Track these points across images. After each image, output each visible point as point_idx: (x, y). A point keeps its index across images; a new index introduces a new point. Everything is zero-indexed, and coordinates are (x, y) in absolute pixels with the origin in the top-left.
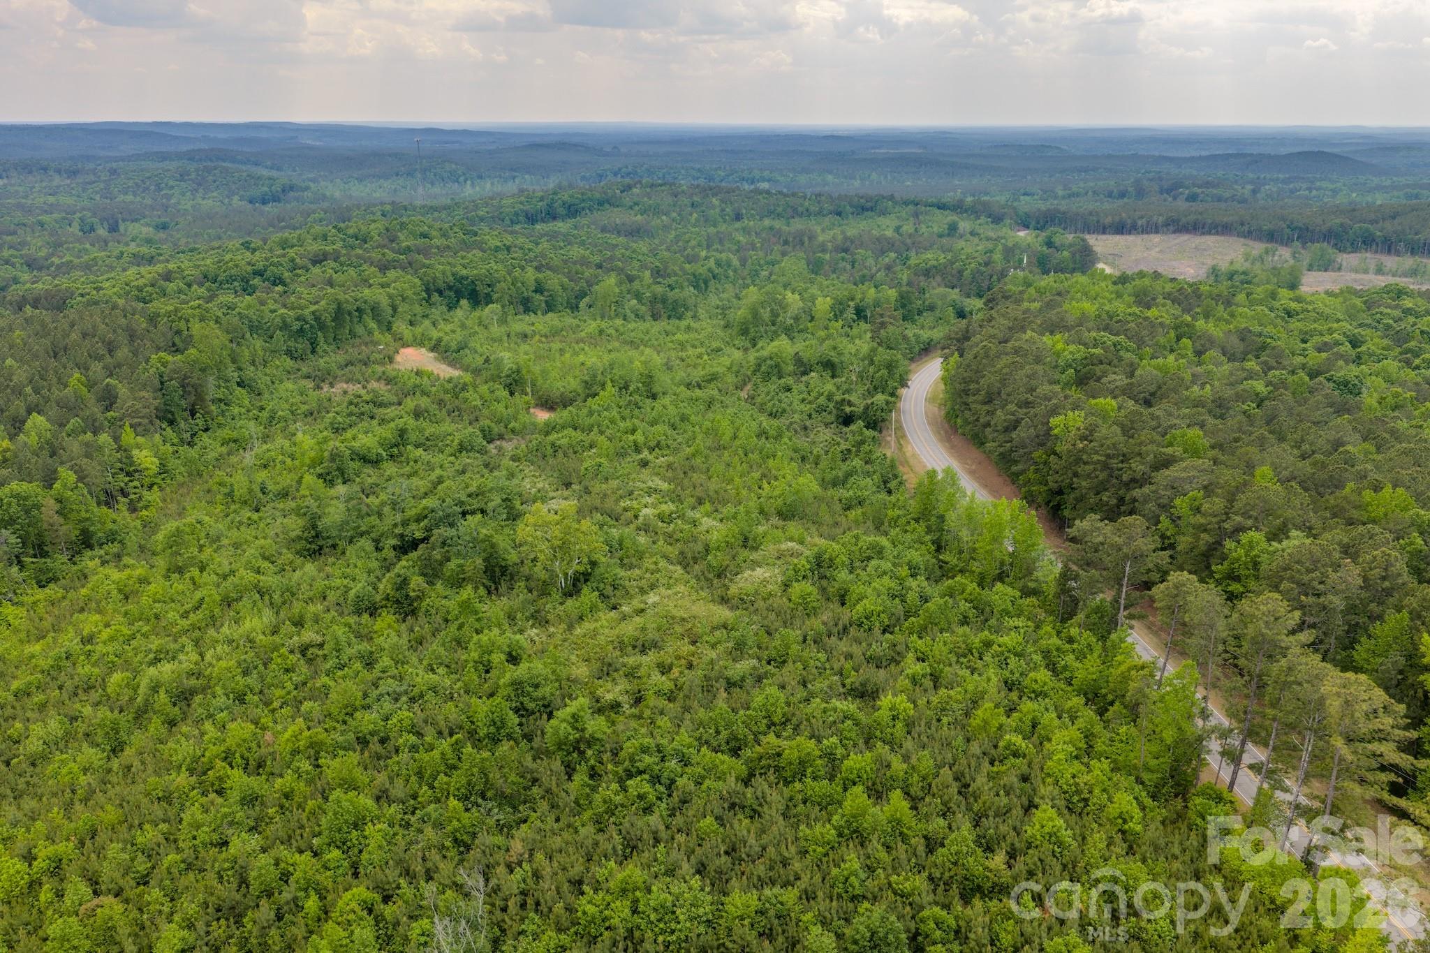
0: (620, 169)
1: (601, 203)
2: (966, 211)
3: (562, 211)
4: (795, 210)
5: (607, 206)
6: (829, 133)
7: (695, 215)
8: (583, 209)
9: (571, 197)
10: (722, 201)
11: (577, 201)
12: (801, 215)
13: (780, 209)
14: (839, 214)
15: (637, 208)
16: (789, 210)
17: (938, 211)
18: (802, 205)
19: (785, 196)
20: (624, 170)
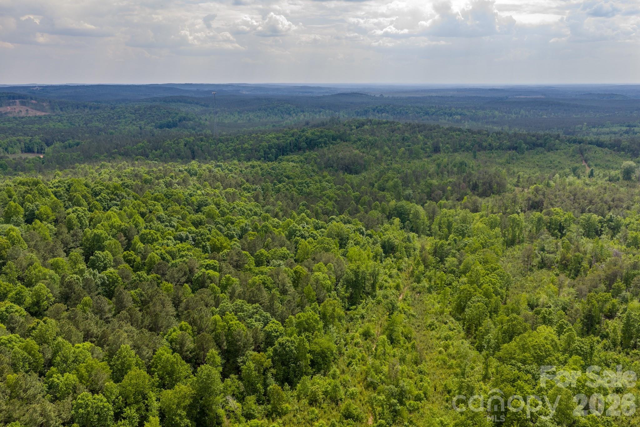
0: (377, 107)
1: (334, 139)
2: (623, 149)
3: (304, 145)
4: (480, 145)
5: (338, 141)
6: (491, 88)
7: (403, 149)
8: (320, 143)
9: (313, 134)
10: (425, 136)
11: (316, 137)
12: (485, 149)
13: (468, 144)
14: (515, 148)
15: (359, 143)
16: (476, 145)
17: (598, 149)
18: (486, 141)
19: (473, 133)
20: (379, 107)
